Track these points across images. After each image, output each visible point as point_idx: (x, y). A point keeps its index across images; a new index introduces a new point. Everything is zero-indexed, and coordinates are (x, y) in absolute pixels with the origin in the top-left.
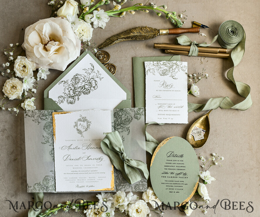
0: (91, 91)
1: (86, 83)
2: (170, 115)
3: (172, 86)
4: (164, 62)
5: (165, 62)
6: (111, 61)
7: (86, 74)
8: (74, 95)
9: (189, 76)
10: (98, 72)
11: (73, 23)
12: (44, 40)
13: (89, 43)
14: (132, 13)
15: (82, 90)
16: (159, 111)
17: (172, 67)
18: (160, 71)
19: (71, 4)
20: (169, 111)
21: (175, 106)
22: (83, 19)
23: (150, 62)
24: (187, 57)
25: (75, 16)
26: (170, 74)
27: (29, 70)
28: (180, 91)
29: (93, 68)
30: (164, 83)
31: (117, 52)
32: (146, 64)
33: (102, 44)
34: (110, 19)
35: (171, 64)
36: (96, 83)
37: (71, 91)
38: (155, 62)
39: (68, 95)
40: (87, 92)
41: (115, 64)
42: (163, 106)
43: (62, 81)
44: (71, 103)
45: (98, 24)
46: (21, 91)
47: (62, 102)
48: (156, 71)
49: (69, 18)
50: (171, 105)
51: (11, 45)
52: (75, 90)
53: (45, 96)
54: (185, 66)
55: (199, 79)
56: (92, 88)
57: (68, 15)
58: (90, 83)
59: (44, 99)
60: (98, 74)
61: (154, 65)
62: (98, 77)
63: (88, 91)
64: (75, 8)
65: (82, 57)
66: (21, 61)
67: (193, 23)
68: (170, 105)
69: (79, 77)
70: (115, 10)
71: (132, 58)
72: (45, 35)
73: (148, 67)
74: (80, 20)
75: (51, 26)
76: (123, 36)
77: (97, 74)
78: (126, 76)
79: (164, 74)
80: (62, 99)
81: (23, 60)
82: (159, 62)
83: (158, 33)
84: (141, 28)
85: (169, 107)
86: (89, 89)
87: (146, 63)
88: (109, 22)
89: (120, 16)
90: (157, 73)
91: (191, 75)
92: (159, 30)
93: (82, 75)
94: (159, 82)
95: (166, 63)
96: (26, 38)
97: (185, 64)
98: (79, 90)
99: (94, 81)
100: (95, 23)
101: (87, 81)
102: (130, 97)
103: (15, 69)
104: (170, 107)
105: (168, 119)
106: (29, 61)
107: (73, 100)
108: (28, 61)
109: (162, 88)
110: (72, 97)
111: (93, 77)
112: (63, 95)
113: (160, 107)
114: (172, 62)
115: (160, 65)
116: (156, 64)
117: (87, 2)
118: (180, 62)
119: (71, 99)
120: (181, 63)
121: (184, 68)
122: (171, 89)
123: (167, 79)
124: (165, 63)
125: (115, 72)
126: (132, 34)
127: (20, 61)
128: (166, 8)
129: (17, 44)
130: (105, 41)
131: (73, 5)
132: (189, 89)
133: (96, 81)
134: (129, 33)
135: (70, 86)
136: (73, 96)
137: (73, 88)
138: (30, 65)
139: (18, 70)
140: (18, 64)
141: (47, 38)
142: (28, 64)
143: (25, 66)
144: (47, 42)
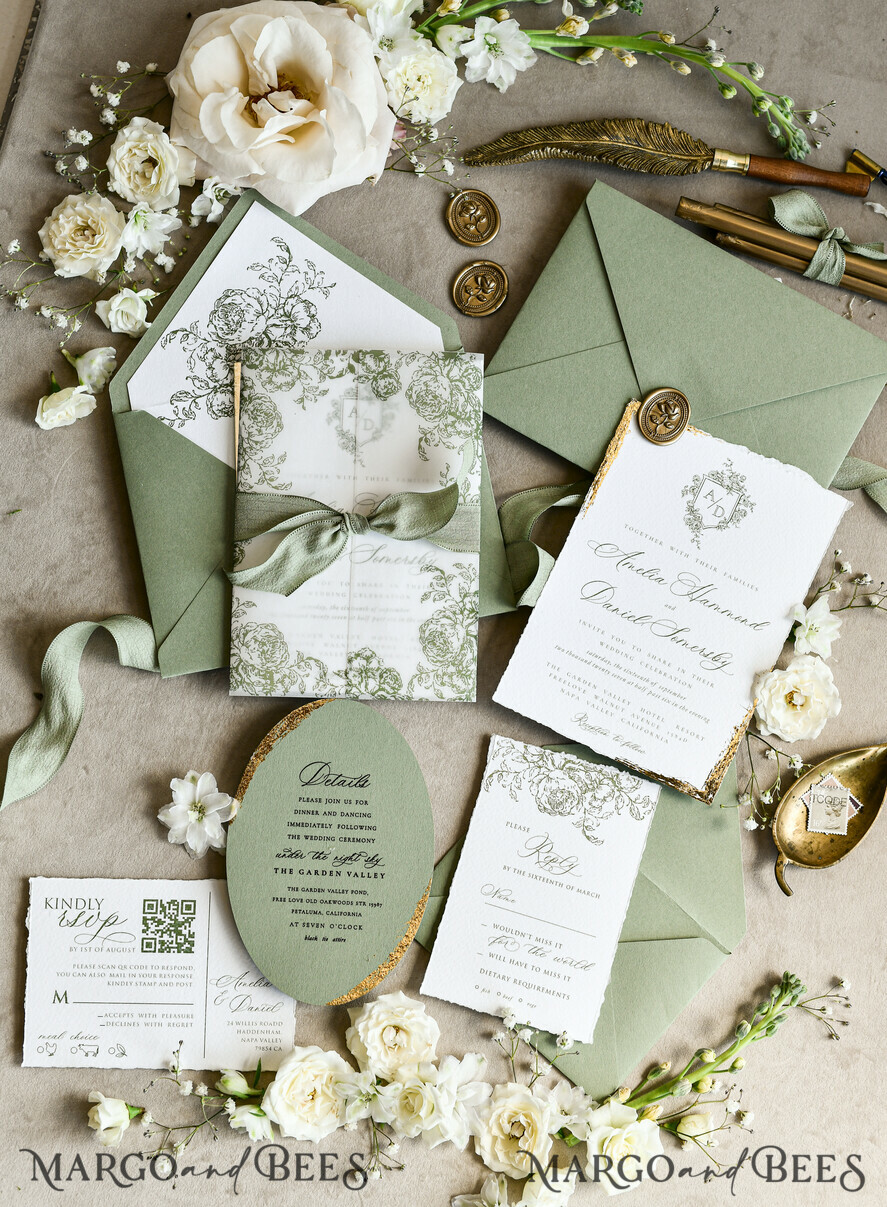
11: (388, 43)
12: (256, 76)
14: (627, 61)
22: (431, 36)
25: (404, 17)
27: (165, 177)
58: (286, 315)
66: (140, 140)
70: (562, 34)
72: (263, 64)
74: (417, 38)
81: (150, 136)
83: (708, 160)
84: (647, 126)
89: (579, 61)
92: (713, 151)
99: (300, 307)
100: (475, 64)
101: (273, 312)
103: (111, 163)
106: (174, 143)
108: (170, 146)
126: (606, 140)
127: (136, 137)
134: (596, 134)
138: (174, 159)
139: (122, 168)
140: (128, 145)
141: (270, 77)
142: (168, 155)
143: (152, 162)
144: (264, 89)
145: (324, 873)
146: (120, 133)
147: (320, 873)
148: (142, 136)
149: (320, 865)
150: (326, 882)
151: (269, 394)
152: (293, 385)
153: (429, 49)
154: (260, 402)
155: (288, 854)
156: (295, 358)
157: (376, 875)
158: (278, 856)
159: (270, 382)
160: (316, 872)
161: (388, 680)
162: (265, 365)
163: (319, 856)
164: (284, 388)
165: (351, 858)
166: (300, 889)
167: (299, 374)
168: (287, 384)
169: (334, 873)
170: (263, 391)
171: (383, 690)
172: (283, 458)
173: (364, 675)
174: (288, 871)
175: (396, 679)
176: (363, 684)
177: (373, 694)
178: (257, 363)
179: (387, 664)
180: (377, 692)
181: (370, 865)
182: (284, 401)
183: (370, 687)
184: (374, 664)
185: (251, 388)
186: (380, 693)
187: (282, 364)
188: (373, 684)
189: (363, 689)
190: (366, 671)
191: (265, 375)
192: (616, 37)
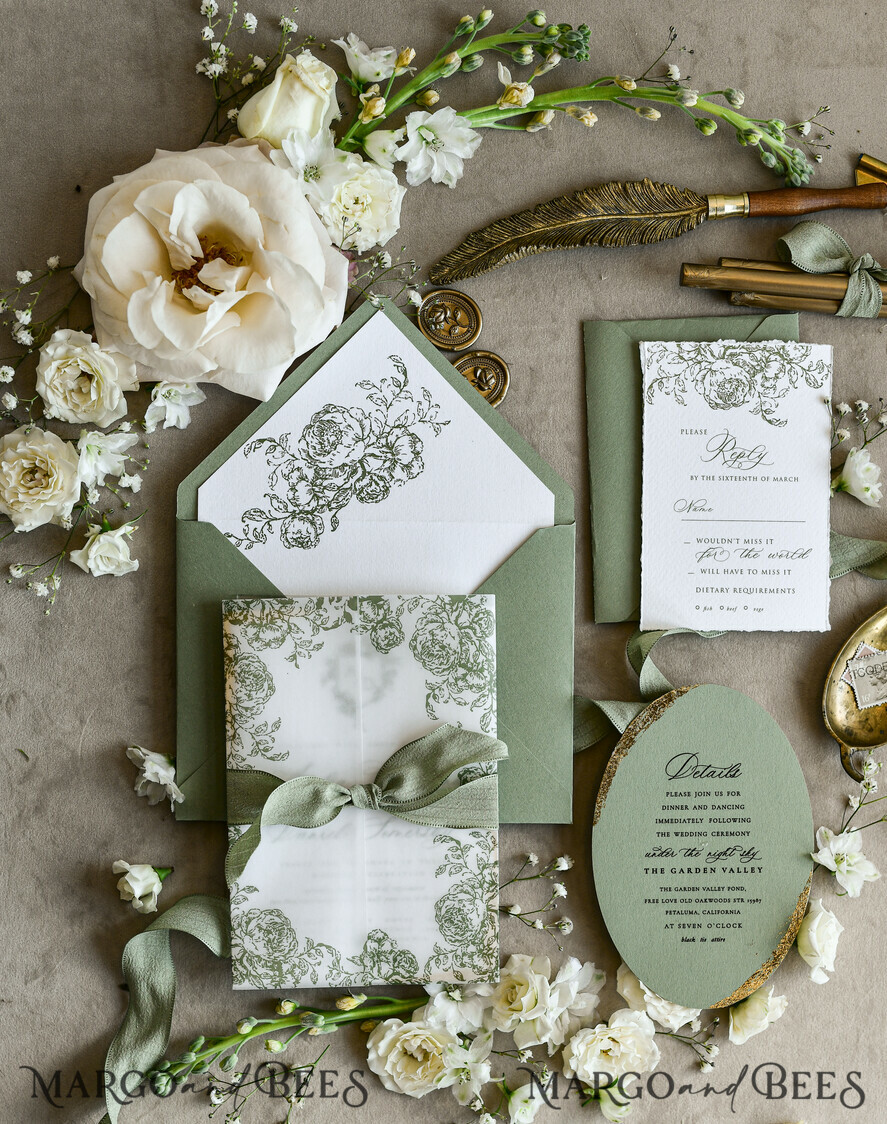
0: (394, 488)
1: (370, 450)
2: (749, 591)
3: (761, 457)
4: (727, 343)
5: (732, 342)
6: (484, 339)
7: (369, 407)
8: (314, 504)
9: (836, 412)
10: (427, 394)
11: (313, 173)
12: (177, 252)
13: (388, 258)
14: (586, 121)
15: (352, 481)
16: (703, 571)
17: (762, 370)
18: (708, 387)
19: (305, 87)
20: (745, 572)
21: (774, 549)
22: (359, 149)
23: (664, 343)
24: (829, 323)
25: (322, 134)
26: (753, 402)
27: (105, 394)
28: (796, 479)
29: (401, 378)
30: (724, 444)
31: (512, 297)
32: (648, 355)
33: (443, 262)
34: (480, 140)
35: (758, 354)
36: (419, 445)
37: (302, 487)
38: (687, 346)
39: (286, 507)
40: (374, 492)
41: (505, 355)
42: (719, 551)
43: (262, 441)
44: (302, 543)
45: (428, 169)
46: (72, 494)
47: (260, 537)
48: (689, 386)
49: (294, 148)
50: (758, 547)
51: (24, 277)
52: (318, 482)
53: (182, 512)
54: (821, 366)
55: (882, 425)
56: (398, 473)
57: (289, 136)
58: (387, 446)
59: (179, 526)
60: (425, 405)
61: (682, 358)
62: (427, 419)
63: (381, 483)
64: (321, 101)
65: (353, 329)
66: (68, 356)
67: (858, 163)
68: (750, 546)
69: (339, 418)
70: (505, 106)
71: (582, 325)
72: (180, 236)
73: (655, 366)
74: (344, 158)
75: (210, 198)
76: (539, 227)
77: (420, 403)
78: (551, 411)
79: (726, 399)
80: (259, 526)
81: (78, 349)
82: (703, 344)
83: (702, 211)
84: (624, 188)
85: (747, 554)
86: (382, 478)
87: (645, 346)
88: (476, 153)
89: (530, 130)
90: (694, 397)
91: (845, 408)
92: (705, 200)
93: (352, 412)
94: (704, 439)
95: (738, 351)
96: (91, 243)
97: (822, 353)
98: (339, 481)
99: (405, 440)
100: (416, 167)
101: (374, 439)
102: (571, 511)
103: (41, 388)
104: (752, 554)
105: (740, 609)
106: (107, 352)
107: (311, 530)
108: (104, 355)
109: (717, 468)
110: (307, 512)
111: (402, 418)
112: (265, 505)
113: (706, 554)
114: (762, 345)
115: (711, 359)
116: (693, 355)
117: (378, 70)
118: (798, 345)
119: (299, 526)
120: (803, 351)
121: (815, 373)
122: (757, 471)
123: (741, 422)
124: (734, 351)
125: (502, 391)
126: (583, 218)
127: (62, 354)
128: (740, 101)
129: (53, 261)
130: (460, 247)
131: (312, 91)
132: (837, 468)
133: (415, 439)
134: (569, 212)
135: (297, 464)
136: (309, 509)
137: (310, 474)
138: (112, 369)
139: (54, 389)
140: (55, 365)
141: (192, 248)
142: (104, 366)
143: (87, 377)
144: (189, 263)
145: (698, 870)
146: (42, 354)
147: (693, 870)
148: (68, 351)
149: (692, 862)
150: (701, 880)
151: (258, 653)
152: (283, 640)
153: (360, 165)
154: (247, 662)
155: (658, 853)
156: (283, 610)
157: (753, 869)
158: (647, 855)
159: (257, 639)
160: (689, 870)
161: (403, 963)
162: (250, 620)
163: (691, 853)
164: (273, 645)
165: (725, 854)
166: (673, 889)
167: (290, 627)
168: (276, 640)
169: (709, 870)
170: (250, 650)
171: (398, 973)
172: (277, 725)
173: (376, 959)
174: (659, 871)
175: (412, 961)
176: (376, 969)
177: (387, 979)
178: (241, 618)
179: (400, 947)
180: (391, 976)
181: (746, 860)
182: (274, 660)
183: (383, 972)
184: (387, 947)
185: (237, 646)
186: (394, 977)
187: (269, 617)
188: (386, 969)
189: (375, 974)
190: (379, 954)
191: (251, 631)
192: (566, 92)
